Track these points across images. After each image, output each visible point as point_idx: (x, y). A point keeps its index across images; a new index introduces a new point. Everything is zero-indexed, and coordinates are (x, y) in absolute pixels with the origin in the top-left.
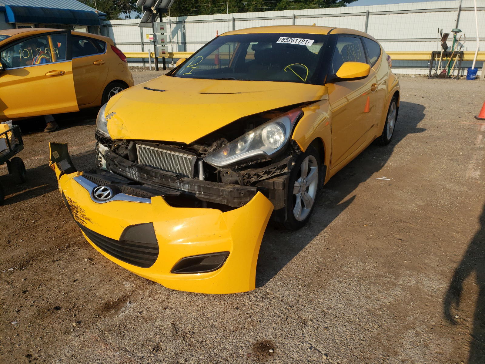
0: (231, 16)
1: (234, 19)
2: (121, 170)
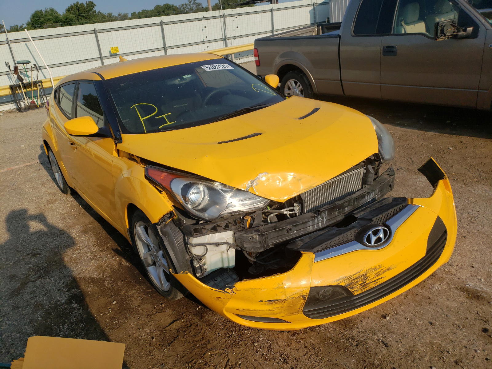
2: (296, 232)
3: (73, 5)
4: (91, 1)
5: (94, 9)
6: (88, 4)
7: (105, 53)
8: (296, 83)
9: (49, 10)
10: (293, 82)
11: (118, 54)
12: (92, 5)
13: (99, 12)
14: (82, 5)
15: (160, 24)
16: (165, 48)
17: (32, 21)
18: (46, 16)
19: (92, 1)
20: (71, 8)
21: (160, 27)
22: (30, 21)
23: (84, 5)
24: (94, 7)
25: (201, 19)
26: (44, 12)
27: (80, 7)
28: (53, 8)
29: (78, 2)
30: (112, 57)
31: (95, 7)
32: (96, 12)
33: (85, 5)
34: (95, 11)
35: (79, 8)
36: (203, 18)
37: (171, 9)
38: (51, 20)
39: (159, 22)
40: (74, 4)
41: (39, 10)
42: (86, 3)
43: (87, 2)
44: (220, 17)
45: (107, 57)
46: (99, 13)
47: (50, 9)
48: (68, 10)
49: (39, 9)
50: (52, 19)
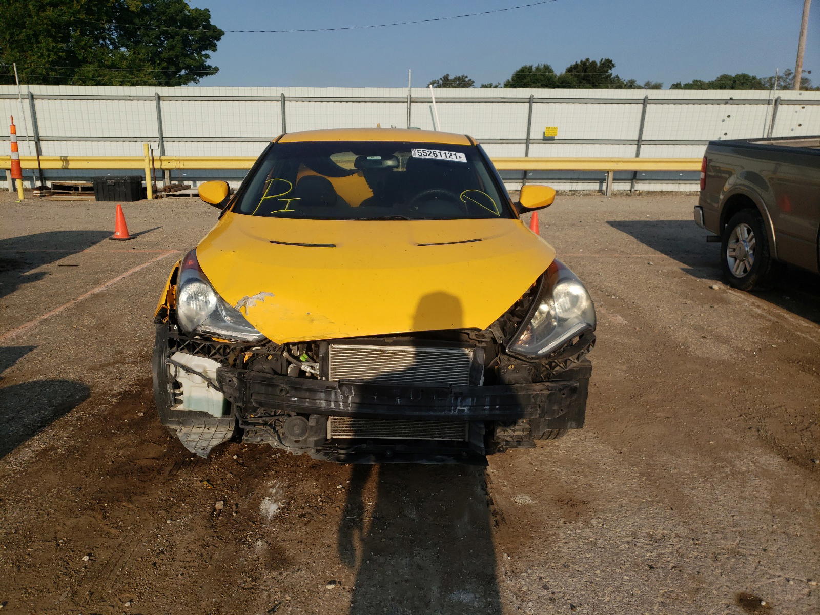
0: (24, 89)
1: (32, 96)
2: (296, 399)
3: (579, 62)
4: (609, 60)
5: (610, 71)
6: (603, 64)
7: (536, 134)
8: (749, 232)
9: (542, 67)
10: (745, 229)
11: (555, 138)
12: (609, 65)
13: (617, 77)
14: (594, 63)
15: (642, 101)
16: (639, 142)
17: (512, 80)
18: (535, 75)
19: (611, 59)
20: (576, 65)
21: (641, 106)
22: (510, 80)
23: (597, 64)
24: (611, 68)
25: (726, 102)
26: (534, 69)
27: (589, 67)
28: (549, 64)
29: (588, 60)
30: (544, 142)
31: (613, 69)
32: (612, 77)
33: (599, 64)
34: (611, 75)
35: (587, 68)
36: (731, 101)
37: (749, 83)
38: (539, 81)
39: (643, 97)
40: (581, 62)
41: (528, 66)
42: (600, 63)
43: (602, 60)
44: (769, 102)
45: (537, 141)
46: (616, 79)
47: (544, 66)
48: (570, 70)
49: (528, 64)
50: (542, 81)
